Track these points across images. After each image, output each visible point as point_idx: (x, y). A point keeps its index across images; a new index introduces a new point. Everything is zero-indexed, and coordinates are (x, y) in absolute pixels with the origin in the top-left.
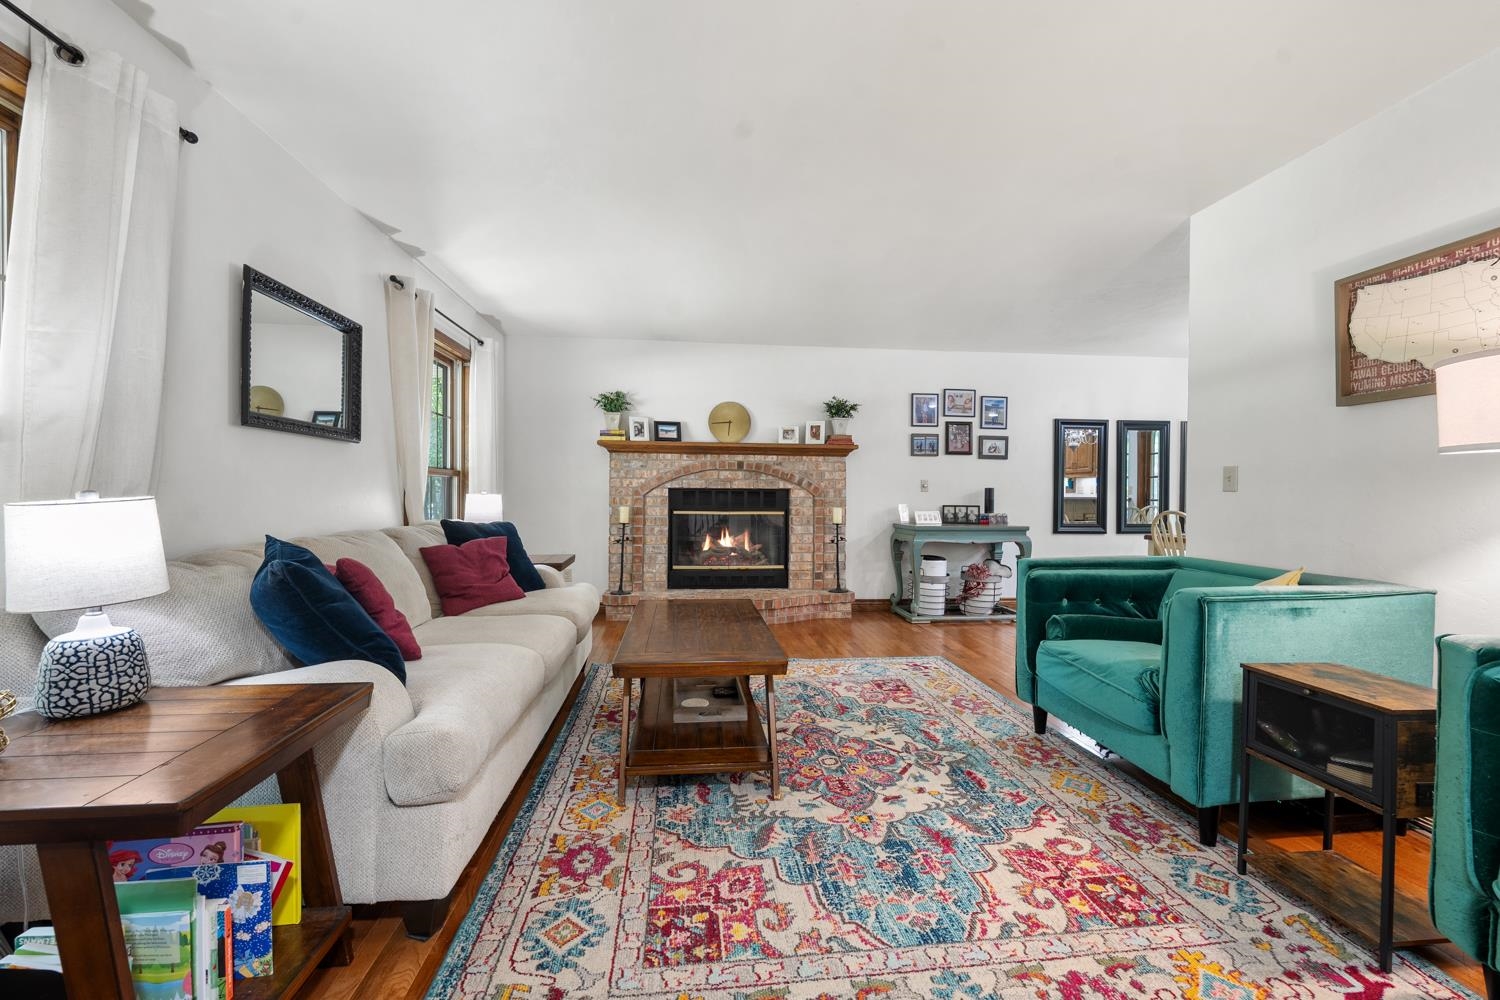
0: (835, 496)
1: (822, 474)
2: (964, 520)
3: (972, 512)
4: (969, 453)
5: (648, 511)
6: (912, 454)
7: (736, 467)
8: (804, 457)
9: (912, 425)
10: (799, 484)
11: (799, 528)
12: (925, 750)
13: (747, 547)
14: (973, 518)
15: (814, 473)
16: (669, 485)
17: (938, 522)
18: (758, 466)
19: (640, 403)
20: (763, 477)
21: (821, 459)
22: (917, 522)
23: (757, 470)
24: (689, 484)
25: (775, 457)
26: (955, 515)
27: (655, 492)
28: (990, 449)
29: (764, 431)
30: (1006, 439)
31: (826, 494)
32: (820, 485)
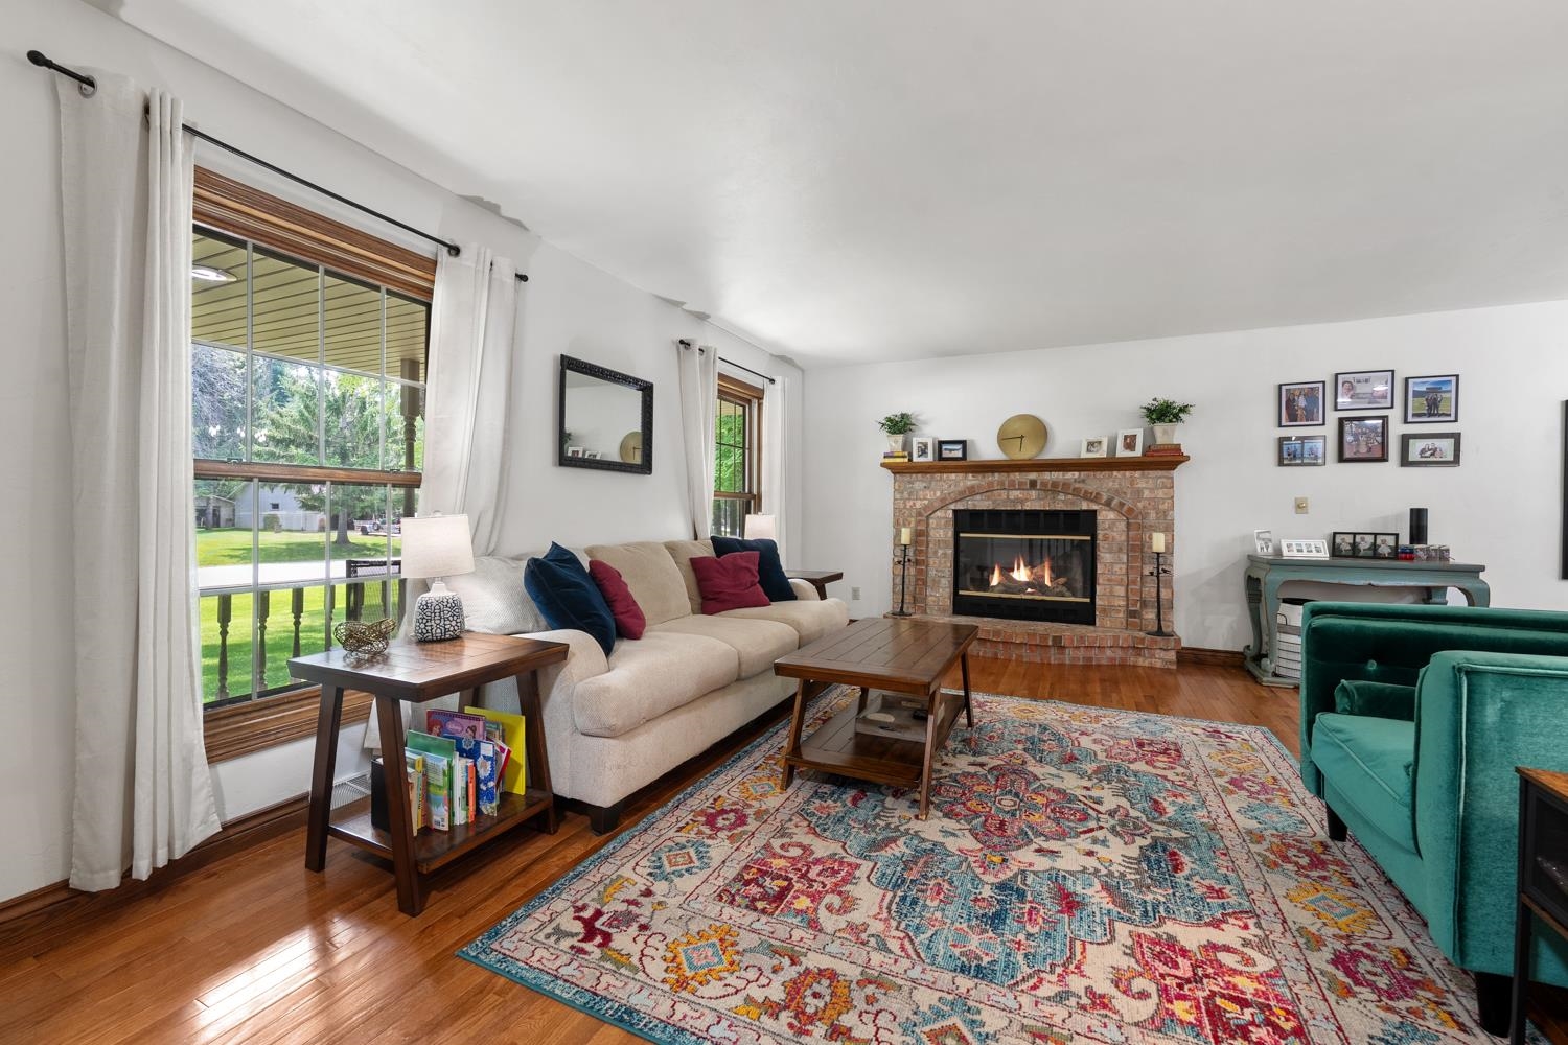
0: (1158, 519)
1: (1139, 492)
2: (1370, 553)
3: (1384, 542)
4: (1383, 458)
5: (932, 533)
6: (1281, 463)
7: (1028, 486)
8: (1115, 473)
9: (1280, 426)
10: (1108, 504)
11: (1108, 555)
12: (1138, 818)
13: (1047, 582)
14: (1385, 550)
15: (1129, 491)
16: (953, 507)
17: (1324, 555)
18: (1055, 484)
19: (925, 423)
20: (1062, 497)
21: (1137, 474)
22: (1285, 552)
23: (1054, 489)
24: (974, 505)
25: (1076, 474)
26: (1354, 545)
27: (938, 514)
28: (1423, 452)
29: (1062, 446)
30: (1457, 437)
31: (1145, 516)
32: (1135, 506)
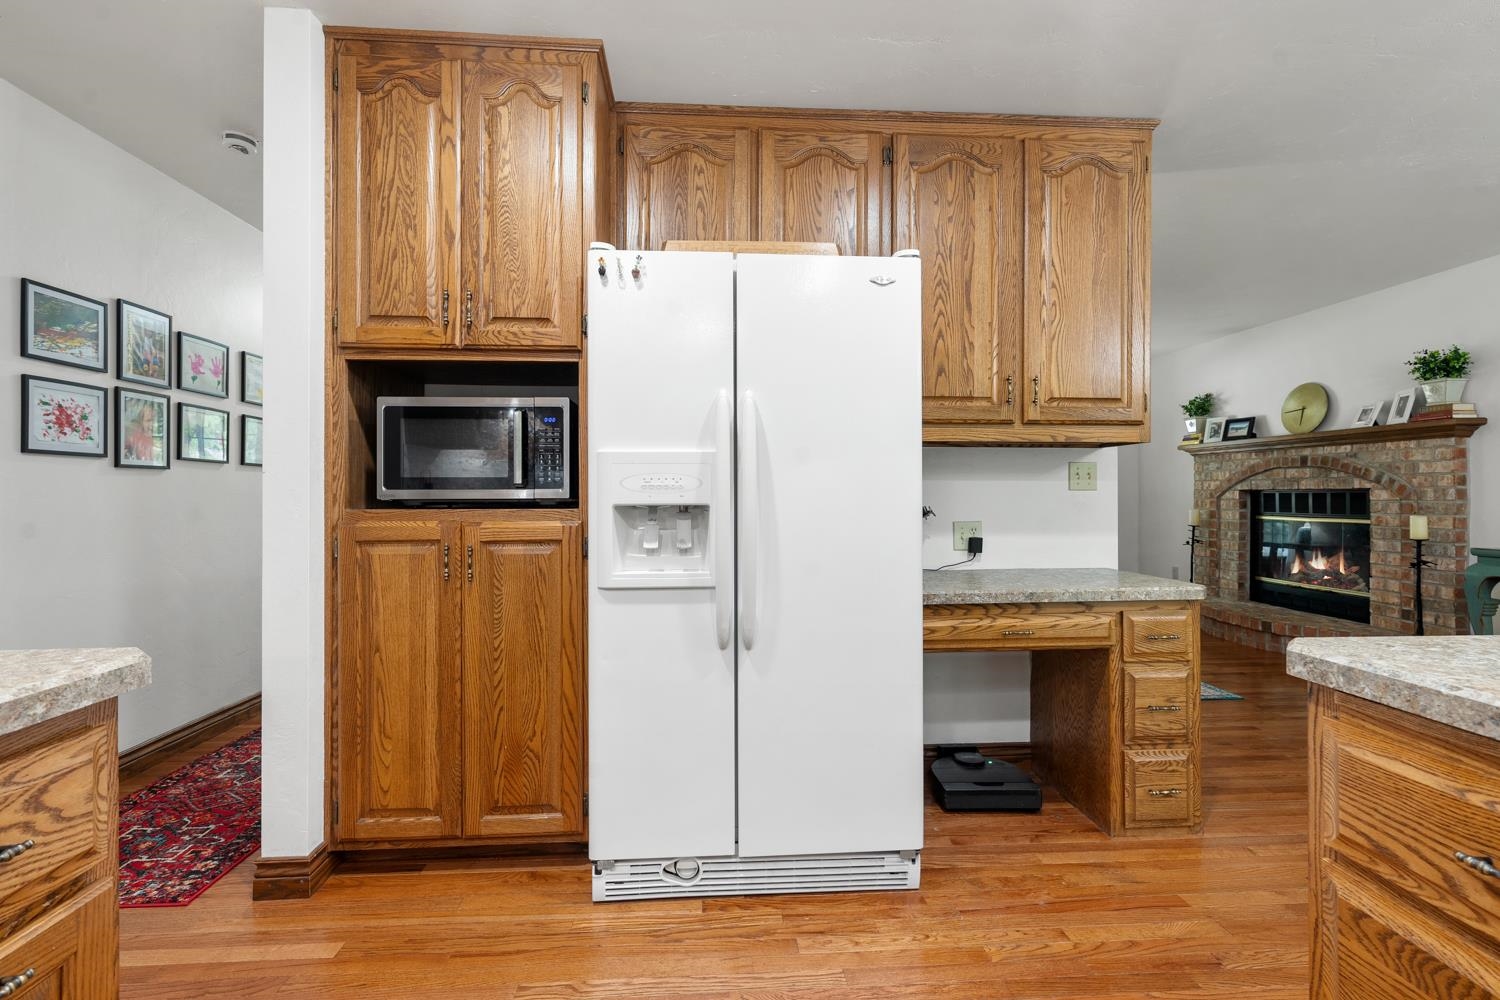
0: (1436, 499)
1: (1414, 466)
5: (1223, 514)
7: (1299, 464)
8: (1389, 444)
10: (1378, 480)
11: (1381, 543)
13: (1342, 570)
15: (1403, 466)
16: (1239, 487)
18: (1325, 460)
20: (1334, 475)
21: (1412, 444)
23: (1325, 465)
24: (1257, 485)
25: (1349, 447)
27: (1228, 495)
29: (1347, 419)
31: (1420, 496)
32: (1410, 482)
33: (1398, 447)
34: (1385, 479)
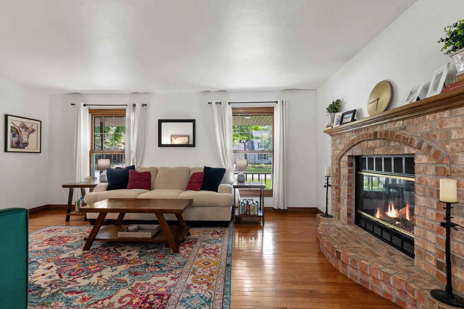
7: (373, 138)
10: (419, 147)
18: (386, 133)
27: (343, 158)
31: (453, 160)
32: (444, 148)
33: (435, 118)
34: (424, 146)
